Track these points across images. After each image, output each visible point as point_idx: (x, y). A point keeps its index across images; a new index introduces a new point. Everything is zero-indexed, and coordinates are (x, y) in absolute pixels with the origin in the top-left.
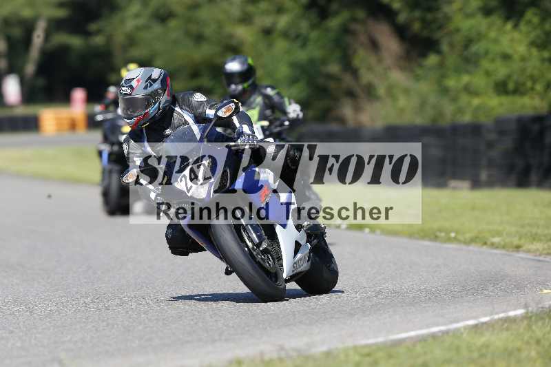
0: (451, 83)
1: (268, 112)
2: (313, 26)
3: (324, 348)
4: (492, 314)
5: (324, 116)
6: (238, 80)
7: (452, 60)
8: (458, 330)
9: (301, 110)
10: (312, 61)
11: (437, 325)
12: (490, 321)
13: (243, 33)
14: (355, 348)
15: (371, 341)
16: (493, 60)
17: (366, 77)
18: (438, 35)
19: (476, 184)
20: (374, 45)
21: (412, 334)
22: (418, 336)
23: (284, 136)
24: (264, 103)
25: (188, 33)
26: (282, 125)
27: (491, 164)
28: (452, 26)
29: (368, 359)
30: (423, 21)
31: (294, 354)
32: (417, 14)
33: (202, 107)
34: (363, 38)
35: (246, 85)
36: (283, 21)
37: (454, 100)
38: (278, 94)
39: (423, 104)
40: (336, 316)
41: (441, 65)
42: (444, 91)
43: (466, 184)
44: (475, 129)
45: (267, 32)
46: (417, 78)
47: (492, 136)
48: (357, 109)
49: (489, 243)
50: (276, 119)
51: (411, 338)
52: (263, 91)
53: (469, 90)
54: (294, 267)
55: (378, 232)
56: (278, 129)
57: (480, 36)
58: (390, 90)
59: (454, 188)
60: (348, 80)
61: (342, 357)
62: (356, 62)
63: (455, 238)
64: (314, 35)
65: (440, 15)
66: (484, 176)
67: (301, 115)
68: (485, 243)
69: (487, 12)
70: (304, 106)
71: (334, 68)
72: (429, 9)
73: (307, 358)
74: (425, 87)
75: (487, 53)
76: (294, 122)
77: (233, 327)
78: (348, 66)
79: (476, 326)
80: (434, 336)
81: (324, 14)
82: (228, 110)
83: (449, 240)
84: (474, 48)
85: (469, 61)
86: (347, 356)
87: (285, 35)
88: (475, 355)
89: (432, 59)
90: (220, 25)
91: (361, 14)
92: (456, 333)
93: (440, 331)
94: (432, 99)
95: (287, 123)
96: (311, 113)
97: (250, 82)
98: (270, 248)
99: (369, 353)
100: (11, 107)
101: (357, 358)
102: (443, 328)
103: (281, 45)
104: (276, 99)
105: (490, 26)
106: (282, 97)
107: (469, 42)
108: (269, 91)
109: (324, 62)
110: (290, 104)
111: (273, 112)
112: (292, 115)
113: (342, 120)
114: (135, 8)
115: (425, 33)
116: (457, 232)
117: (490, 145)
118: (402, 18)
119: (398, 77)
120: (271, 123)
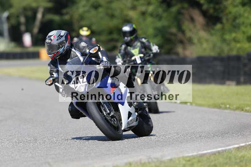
0: (227, 37)
1: (143, 50)
2: (165, 11)
3: (169, 158)
4: (245, 142)
5: (169, 52)
6: (128, 35)
7: (227, 26)
8: (230, 149)
9: (159, 49)
10: (164, 27)
11: (221, 147)
12: (245, 145)
13: (132, 14)
14: (183, 157)
15: (190, 154)
16: (246, 27)
17: (188, 34)
18: (221, 15)
19: (239, 83)
20: (192, 20)
21: (209, 151)
22: (212, 152)
23: (151, 61)
24: (141, 45)
25: (107, 14)
26: (150, 56)
27: (245, 74)
28: (227, 11)
29: (189, 163)
30: (215, 9)
31: (155, 160)
32: (212, 5)
33: (85, 49)
34: (187, 16)
35: (132, 37)
36: (151, 9)
37: (228, 44)
38: (148, 41)
39: (214, 46)
40: (175, 143)
41: (223, 29)
42: (224, 40)
43: (234, 83)
44: (238, 58)
45: (143, 14)
46: (212, 35)
47: (246, 61)
48: (184, 49)
49: (244, 110)
50: (147, 53)
51: (209, 153)
52: (141, 40)
53: (235, 40)
54: (128, 124)
55: (194, 105)
56: (148, 58)
57: (240, 16)
58: (199, 40)
59: (229, 85)
60: (180, 35)
61: (177, 162)
62: (184, 27)
63: (229, 108)
64: (165, 15)
65: (222, 6)
66: (242, 79)
67: (158, 51)
68: (243, 110)
69: (244, 4)
70: (160, 47)
71: (174, 30)
72: (217, 3)
73: (161, 162)
74: (215, 39)
75: (243, 23)
76: (155, 55)
77: (127, 148)
78: (180, 29)
79: (238, 148)
80: (219, 152)
81: (169, 5)
82: (95, 50)
83: (226, 108)
84: (237, 21)
85: (235, 27)
86: (179, 161)
87: (151, 15)
88: (238, 161)
89: (219, 26)
90: (122, 10)
91: (186, 5)
92: (230, 151)
93: (222, 150)
94: (219, 44)
95: (152, 55)
96: (163, 51)
97: (134, 36)
98: (115, 115)
99: (189, 160)
100: (27, 48)
101: (184, 162)
102: (223, 149)
103: (149, 19)
104: (147, 44)
105: (245, 11)
106: (150, 43)
107: (235, 18)
108: (144, 40)
109: (169, 27)
110: (153, 46)
111: (145, 50)
112: (154, 51)
113: (177, 54)
114: (83, 3)
115: (215, 14)
116: (230, 105)
117: (245, 65)
118: (205, 7)
119: (203, 34)
120: (144, 55)
